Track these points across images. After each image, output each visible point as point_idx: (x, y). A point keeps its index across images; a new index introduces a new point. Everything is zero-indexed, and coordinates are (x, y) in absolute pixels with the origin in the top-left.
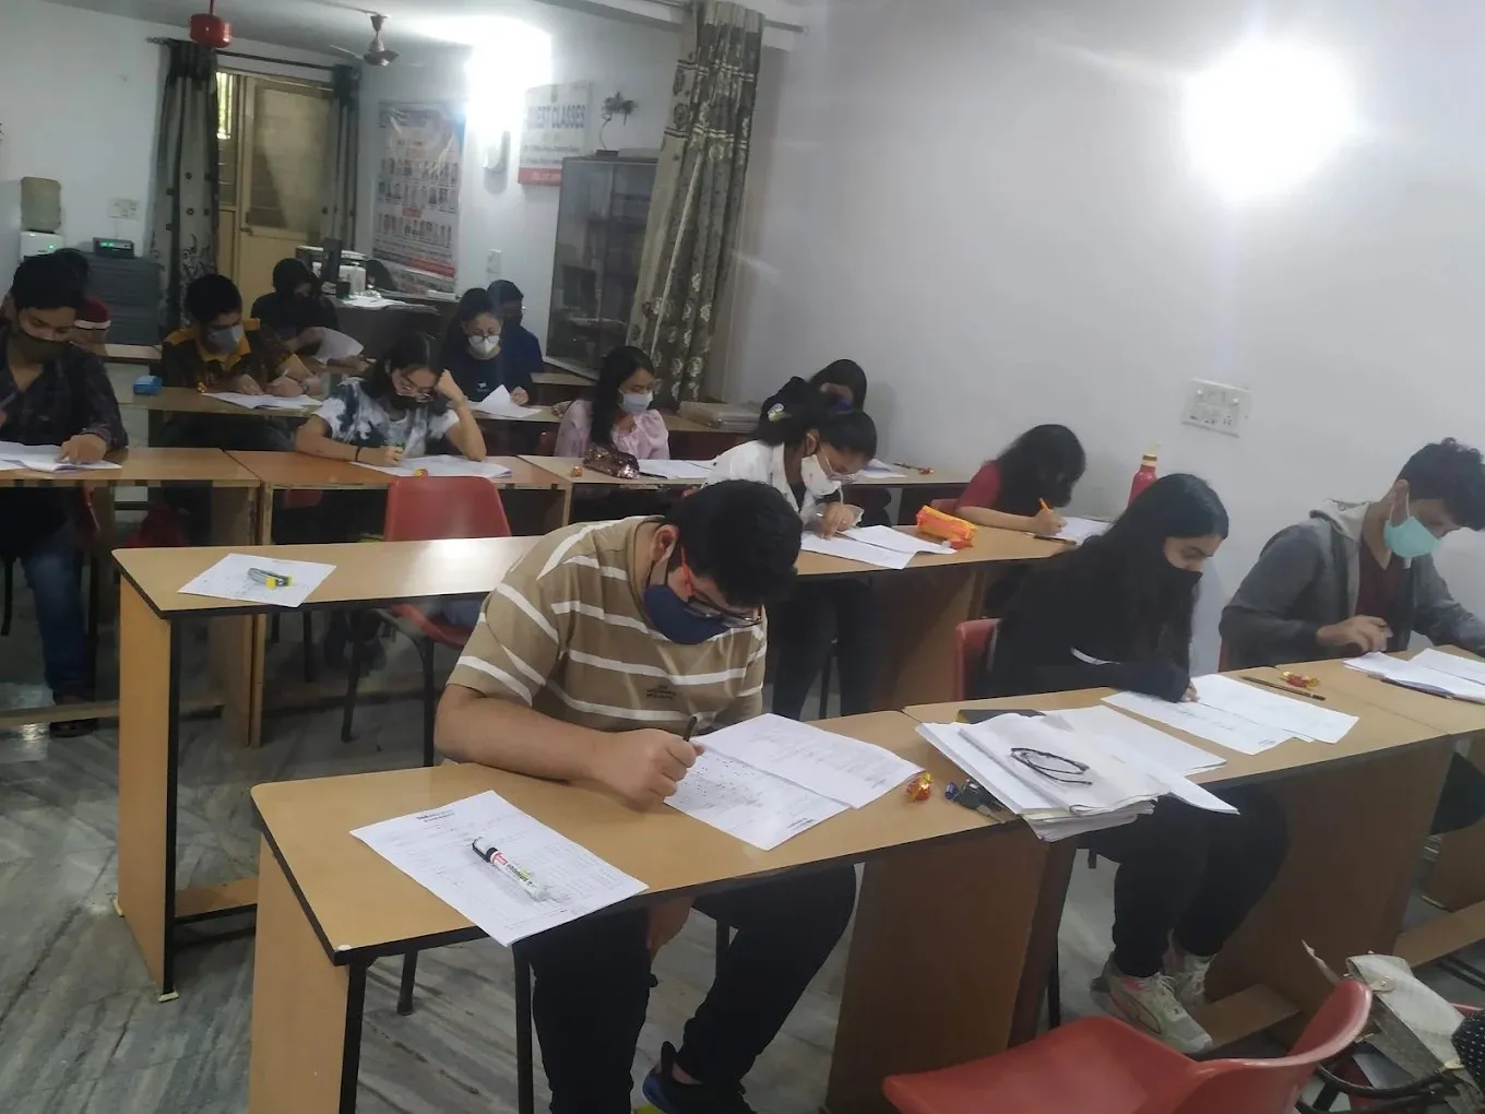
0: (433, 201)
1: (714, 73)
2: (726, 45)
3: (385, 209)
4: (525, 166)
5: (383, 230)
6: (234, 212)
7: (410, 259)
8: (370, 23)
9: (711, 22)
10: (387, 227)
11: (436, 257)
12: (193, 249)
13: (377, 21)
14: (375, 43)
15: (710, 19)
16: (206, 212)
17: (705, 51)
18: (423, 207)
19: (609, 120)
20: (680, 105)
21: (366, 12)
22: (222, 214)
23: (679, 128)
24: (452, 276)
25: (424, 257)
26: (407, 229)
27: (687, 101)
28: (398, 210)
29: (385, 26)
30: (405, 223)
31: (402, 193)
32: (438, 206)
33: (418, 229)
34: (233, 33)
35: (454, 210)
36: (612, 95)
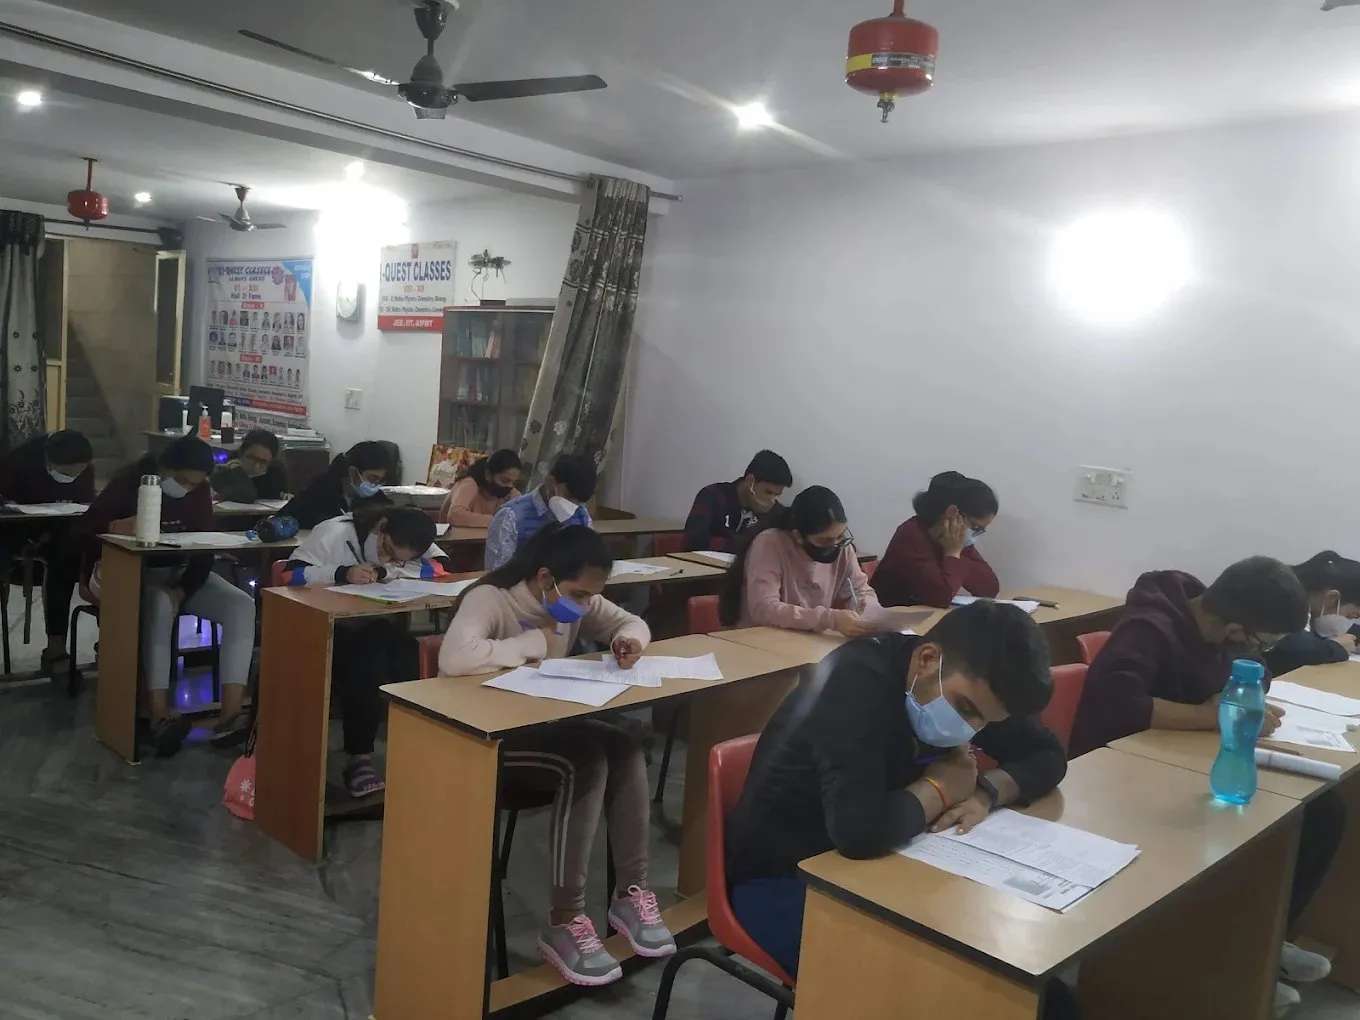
0: (276, 347)
1: (612, 237)
2: (621, 213)
3: (217, 355)
4: (385, 313)
5: (216, 374)
6: (60, 367)
7: (251, 401)
8: (235, 194)
9: (610, 195)
10: (221, 372)
11: (283, 397)
12: (21, 404)
13: (241, 192)
14: (240, 211)
15: (608, 193)
16: (34, 369)
17: (604, 219)
18: (264, 352)
19: (480, 273)
20: (576, 261)
21: (230, 184)
22: (49, 370)
23: (574, 280)
24: (304, 414)
25: (268, 398)
26: (246, 374)
27: (582, 259)
28: (234, 357)
29: (249, 196)
30: (243, 369)
31: (238, 340)
32: (283, 352)
33: (259, 373)
34: (111, 208)
35: (303, 355)
36: (480, 252)
